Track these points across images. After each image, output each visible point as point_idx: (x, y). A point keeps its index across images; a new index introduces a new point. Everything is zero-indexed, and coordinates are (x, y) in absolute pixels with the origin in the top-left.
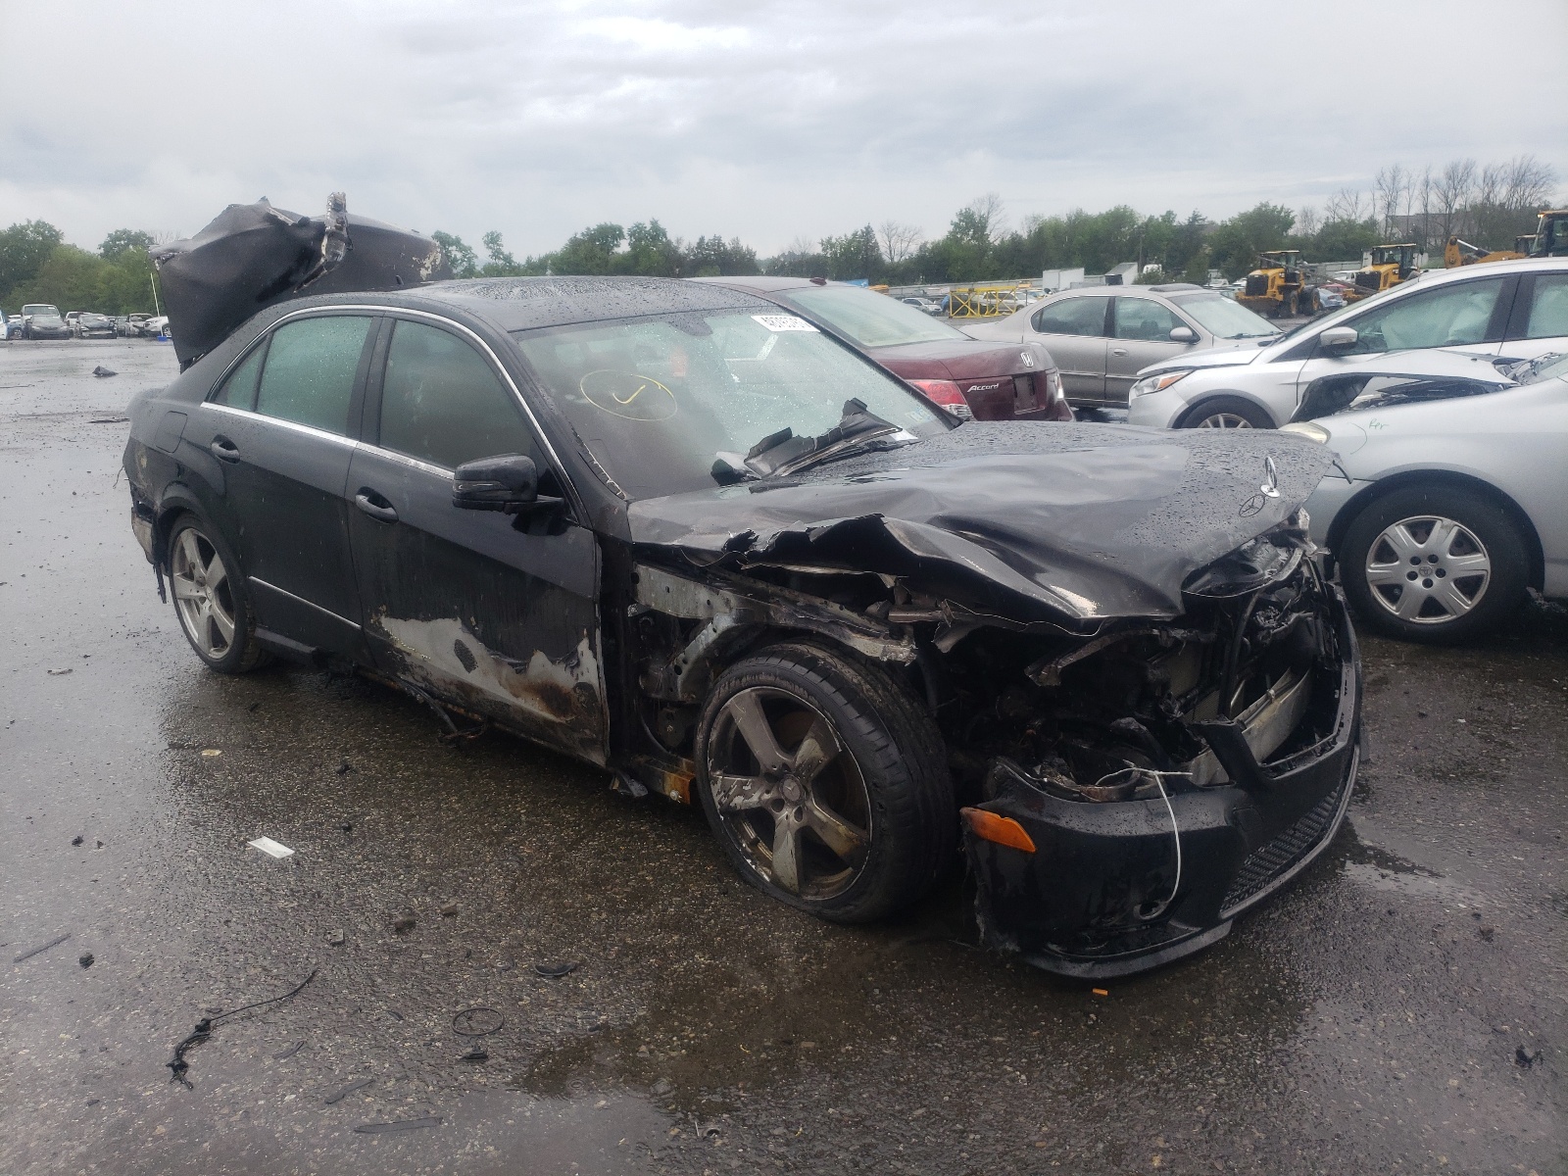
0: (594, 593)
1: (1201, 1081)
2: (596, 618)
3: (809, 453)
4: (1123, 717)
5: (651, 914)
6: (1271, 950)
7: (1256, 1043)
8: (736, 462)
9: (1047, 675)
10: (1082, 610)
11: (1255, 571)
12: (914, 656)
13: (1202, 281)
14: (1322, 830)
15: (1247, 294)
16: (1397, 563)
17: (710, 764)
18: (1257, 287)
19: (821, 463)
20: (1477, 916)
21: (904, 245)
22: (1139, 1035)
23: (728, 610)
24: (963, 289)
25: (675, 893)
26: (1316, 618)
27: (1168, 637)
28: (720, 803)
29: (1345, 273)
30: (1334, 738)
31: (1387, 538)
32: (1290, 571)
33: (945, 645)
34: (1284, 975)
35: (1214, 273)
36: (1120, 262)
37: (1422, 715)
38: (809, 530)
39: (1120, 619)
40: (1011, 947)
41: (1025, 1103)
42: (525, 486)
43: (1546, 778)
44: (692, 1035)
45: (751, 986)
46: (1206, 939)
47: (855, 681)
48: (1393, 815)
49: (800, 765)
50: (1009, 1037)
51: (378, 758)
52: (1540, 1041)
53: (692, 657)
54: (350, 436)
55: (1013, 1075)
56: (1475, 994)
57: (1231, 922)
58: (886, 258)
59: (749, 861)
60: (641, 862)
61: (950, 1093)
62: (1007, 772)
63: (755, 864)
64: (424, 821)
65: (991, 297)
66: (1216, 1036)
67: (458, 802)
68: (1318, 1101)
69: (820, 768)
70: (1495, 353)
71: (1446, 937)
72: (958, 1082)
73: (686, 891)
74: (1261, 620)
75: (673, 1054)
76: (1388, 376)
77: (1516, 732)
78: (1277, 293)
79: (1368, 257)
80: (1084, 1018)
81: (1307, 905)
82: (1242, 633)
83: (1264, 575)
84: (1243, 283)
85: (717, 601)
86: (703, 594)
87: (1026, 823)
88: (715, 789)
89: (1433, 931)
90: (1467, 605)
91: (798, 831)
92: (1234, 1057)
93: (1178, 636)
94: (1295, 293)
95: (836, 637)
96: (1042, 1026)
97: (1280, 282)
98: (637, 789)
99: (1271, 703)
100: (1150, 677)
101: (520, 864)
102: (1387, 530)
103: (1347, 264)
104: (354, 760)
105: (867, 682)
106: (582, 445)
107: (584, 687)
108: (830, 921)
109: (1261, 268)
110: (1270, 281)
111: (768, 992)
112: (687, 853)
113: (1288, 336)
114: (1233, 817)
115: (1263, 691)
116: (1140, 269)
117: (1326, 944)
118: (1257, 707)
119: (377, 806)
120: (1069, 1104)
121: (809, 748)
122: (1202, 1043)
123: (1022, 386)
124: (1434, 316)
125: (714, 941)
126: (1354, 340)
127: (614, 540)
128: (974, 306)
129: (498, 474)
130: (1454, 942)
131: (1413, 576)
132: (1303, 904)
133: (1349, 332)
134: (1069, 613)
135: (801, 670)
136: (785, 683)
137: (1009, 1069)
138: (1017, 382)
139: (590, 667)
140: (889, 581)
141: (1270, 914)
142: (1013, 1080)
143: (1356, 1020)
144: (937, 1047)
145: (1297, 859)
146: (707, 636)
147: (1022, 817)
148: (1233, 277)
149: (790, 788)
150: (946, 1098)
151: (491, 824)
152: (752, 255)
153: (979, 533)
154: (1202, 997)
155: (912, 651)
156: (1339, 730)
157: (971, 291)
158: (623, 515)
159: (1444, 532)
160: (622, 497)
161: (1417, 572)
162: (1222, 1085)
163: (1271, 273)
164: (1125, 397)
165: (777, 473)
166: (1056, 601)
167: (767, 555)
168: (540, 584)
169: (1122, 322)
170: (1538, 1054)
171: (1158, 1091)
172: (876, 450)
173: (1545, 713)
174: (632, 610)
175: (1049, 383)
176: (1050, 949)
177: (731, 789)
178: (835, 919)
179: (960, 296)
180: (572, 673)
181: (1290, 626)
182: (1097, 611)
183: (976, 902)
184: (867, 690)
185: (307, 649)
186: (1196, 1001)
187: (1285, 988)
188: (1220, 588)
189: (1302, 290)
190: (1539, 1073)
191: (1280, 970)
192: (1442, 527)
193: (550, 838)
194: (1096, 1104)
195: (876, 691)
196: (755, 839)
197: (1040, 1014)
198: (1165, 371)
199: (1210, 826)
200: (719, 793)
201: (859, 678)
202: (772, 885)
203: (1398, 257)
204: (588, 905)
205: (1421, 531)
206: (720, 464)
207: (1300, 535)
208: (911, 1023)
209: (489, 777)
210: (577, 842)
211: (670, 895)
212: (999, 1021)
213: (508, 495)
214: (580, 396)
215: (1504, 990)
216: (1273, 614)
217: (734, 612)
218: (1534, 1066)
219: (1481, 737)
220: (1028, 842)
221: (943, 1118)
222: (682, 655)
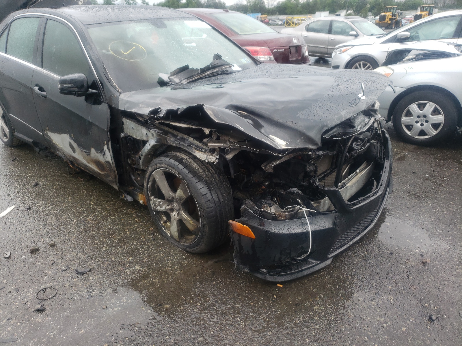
0: (107, 128)
1: (309, 327)
2: (109, 138)
3: (197, 74)
4: (293, 188)
5: (124, 248)
6: (346, 269)
7: (333, 310)
8: (165, 77)
9: (269, 167)
10: (280, 145)
11: (354, 127)
12: (217, 160)
13: (365, 16)
14: (371, 221)
15: (379, 21)
16: (412, 117)
17: (149, 194)
18: (383, 18)
19: (201, 78)
20: (422, 255)
21: (273, 2)
22: (290, 305)
23: (153, 138)
24: (290, 17)
25: (136, 239)
26: (377, 143)
27: (315, 154)
28: (153, 208)
29: (410, 15)
30: (378, 190)
31: (410, 108)
32: (368, 127)
33: (229, 157)
34: (349, 279)
35: (370, 14)
36: (340, 9)
37: (414, 173)
38: (178, 109)
39: (295, 149)
40: (246, 270)
41: (241, 336)
42: (82, 86)
43: (453, 199)
44: (125, 301)
45: (153, 280)
46: (322, 265)
47: (197, 168)
48: (398, 213)
49: (177, 198)
50: (242, 305)
51: (50, 180)
52: (438, 311)
53: (144, 154)
54: (34, 64)
55: (240, 323)
56: (417, 289)
57: (332, 259)
58: (267, 6)
59: (163, 228)
60: (128, 226)
61: (214, 330)
62: (245, 209)
63: (166, 230)
64: (57, 206)
65: (299, 20)
66: (319, 306)
67: (71, 199)
68: (352, 337)
69: (184, 200)
70: (455, 43)
71: (410, 264)
72: (218, 325)
73: (140, 238)
74: (354, 146)
75: (116, 309)
76: (417, 50)
77: (445, 180)
78: (389, 21)
79: (419, 9)
80: (272, 297)
81: (362, 250)
82: (346, 151)
83: (357, 129)
84: (378, 17)
85: (150, 135)
86: (144, 131)
87: (252, 228)
88: (152, 203)
89: (405, 262)
90: (434, 133)
91: (178, 221)
92: (324, 316)
93: (320, 154)
94: (394, 21)
95: (190, 151)
96: (255, 300)
97: (390, 17)
98: (129, 199)
99: (357, 175)
100: (308, 169)
101: (85, 225)
102: (410, 106)
103: (412, 11)
104: (41, 181)
105: (202, 169)
106: (105, 70)
107: (107, 162)
108: (188, 252)
109: (384, 12)
110: (387, 16)
111: (158, 283)
112: (145, 223)
113: (386, 35)
114: (334, 224)
115: (355, 170)
116: (347, 12)
117: (366, 267)
118: (352, 177)
119: (43, 200)
120: (258, 336)
121: (180, 192)
122: (313, 309)
123: (293, 50)
124: (437, 28)
125: (144, 260)
126: (409, 36)
127: (114, 108)
128: (293, 23)
129: (72, 81)
130: (412, 266)
131: (417, 122)
132: (361, 249)
133: (407, 34)
134: (274, 146)
135: (177, 163)
136: (171, 168)
137: (239, 320)
138: (291, 49)
139: (108, 156)
140: (207, 131)
141: (348, 253)
142: (239, 325)
143: (371, 300)
144: (214, 309)
145: (359, 233)
146: (148, 147)
147: (250, 225)
148: (375, 15)
149: (175, 205)
150: (212, 333)
151: (80, 208)
152: (224, 4)
153: (245, 112)
154: (318, 288)
155: (217, 158)
156: (380, 187)
157: (292, 18)
158: (117, 98)
159: (430, 106)
160: (118, 91)
161: (419, 121)
162: (317, 329)
163: (388, 14)
164: (331, 54)
165: (182, 82)
166: (270, 142)
167: (163, 118)
168: (91, 124)
169: (334, 29)
170: (437, 318)
171: (292, 331)
172: (224, 74)
173: (456, 173)
174: (122, 135)
175: (302, 49)
176: (261, 271)
177: (156, 203)
178: (190, 252)
179: (289, 19)
180: (103, 157)
181: (365, 148)
182: (286, 146)
183: (234, 254)
184: (201, 172)
185: (31, 140)
186: (314, 290)
187: (348, 285)
188: (339, 134)
189: (397, 20)
190: (437, 326)
191: (348, 277)
192: (429, 105)
193: (98, 215)
194: (268, 337)
195: (205, 172)
196: (166, 220)
197: (256, 295)
198: (345, 46)
199: (325, 228)
200: (153, 204)
201: (199, 167)
202: (170, 238)
203: (428, 10)
204: (103, 243)
205: (421, 106)
206: (160, 78)
207: (375, 111)
208: (207, 298)
209: (85, 190)
210: (107, 217)
211: (134, 240)
212: (240, 297)
213: (76, 89)
214: (108, 51)
215: (428, 288)
216: (359, 144)
217: (155, 139)
218: (436, 323)
219: (433, 182)
220: (253, 236)
221: (209, 342)
222: (141, 153)
